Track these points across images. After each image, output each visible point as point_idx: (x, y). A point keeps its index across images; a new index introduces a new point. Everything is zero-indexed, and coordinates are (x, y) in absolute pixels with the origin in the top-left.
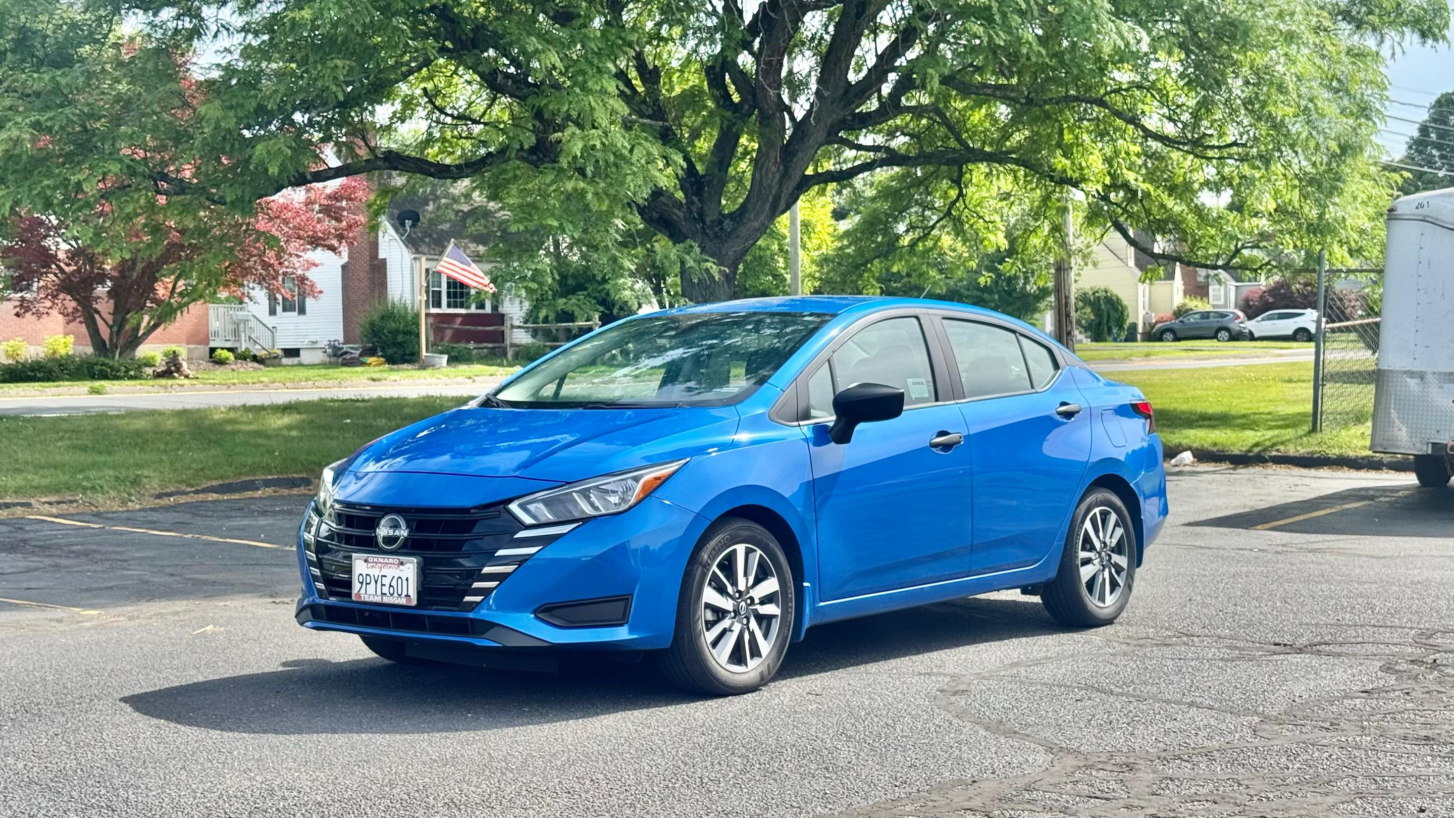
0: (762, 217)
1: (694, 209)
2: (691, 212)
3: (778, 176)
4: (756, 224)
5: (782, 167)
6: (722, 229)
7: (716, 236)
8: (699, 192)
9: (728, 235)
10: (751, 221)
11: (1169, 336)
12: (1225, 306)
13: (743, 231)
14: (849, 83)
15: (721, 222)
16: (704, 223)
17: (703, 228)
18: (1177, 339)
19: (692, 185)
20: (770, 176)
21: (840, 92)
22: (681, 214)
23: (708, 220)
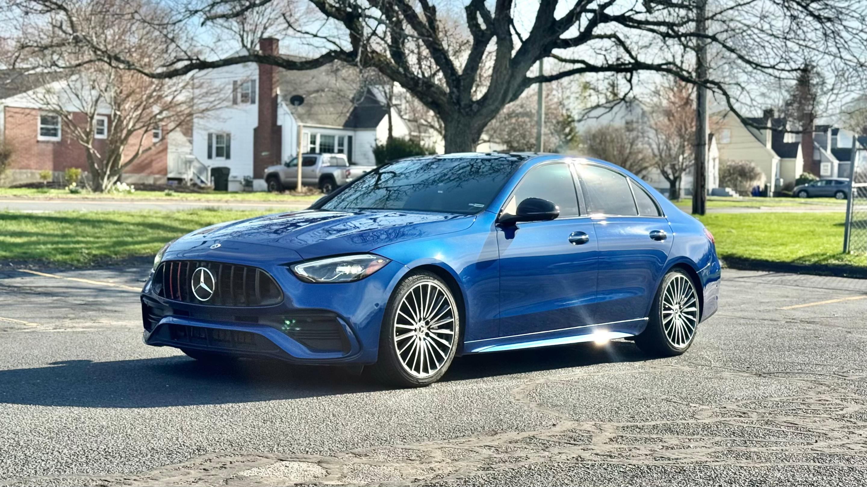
0: (497, 104)
1: (454, 96)
2: (451, 98)
3: (507, 77)
4: (492, 107)
5: (510, 72)
6: (471, 110)
7: (467, 114)
8: (457, 87)
9: (475, 114)
10: (489, 105)
11: (803, 194)
12: (831, 175)
13: (484, 111)
14: (554, 19)
15: (471, 106)
16: (460, 105)
17: (459, 109)
18: (809, 196)
19: (453, 80)
20: (503, 77)
21: (549, 25)
22: (445, 100)
23: (463, 103)
